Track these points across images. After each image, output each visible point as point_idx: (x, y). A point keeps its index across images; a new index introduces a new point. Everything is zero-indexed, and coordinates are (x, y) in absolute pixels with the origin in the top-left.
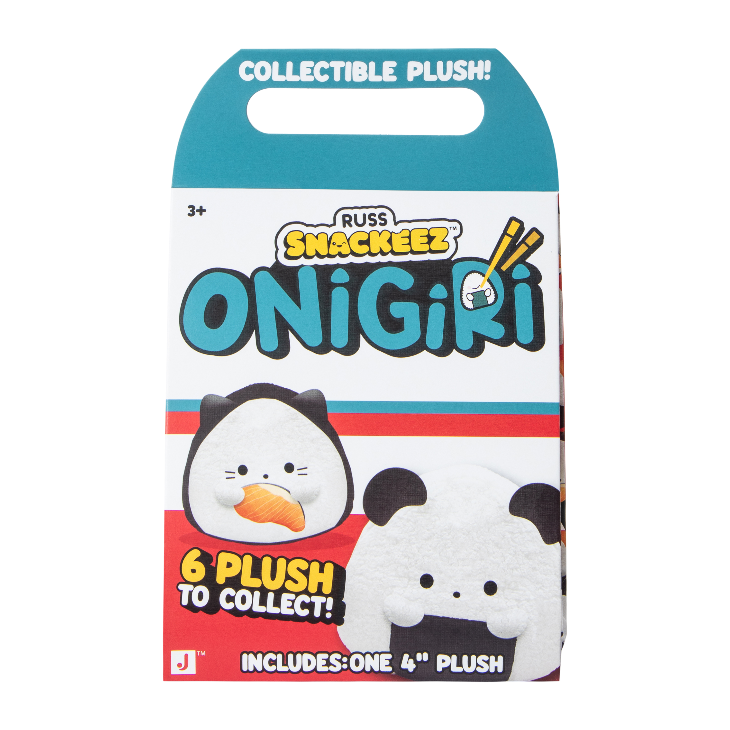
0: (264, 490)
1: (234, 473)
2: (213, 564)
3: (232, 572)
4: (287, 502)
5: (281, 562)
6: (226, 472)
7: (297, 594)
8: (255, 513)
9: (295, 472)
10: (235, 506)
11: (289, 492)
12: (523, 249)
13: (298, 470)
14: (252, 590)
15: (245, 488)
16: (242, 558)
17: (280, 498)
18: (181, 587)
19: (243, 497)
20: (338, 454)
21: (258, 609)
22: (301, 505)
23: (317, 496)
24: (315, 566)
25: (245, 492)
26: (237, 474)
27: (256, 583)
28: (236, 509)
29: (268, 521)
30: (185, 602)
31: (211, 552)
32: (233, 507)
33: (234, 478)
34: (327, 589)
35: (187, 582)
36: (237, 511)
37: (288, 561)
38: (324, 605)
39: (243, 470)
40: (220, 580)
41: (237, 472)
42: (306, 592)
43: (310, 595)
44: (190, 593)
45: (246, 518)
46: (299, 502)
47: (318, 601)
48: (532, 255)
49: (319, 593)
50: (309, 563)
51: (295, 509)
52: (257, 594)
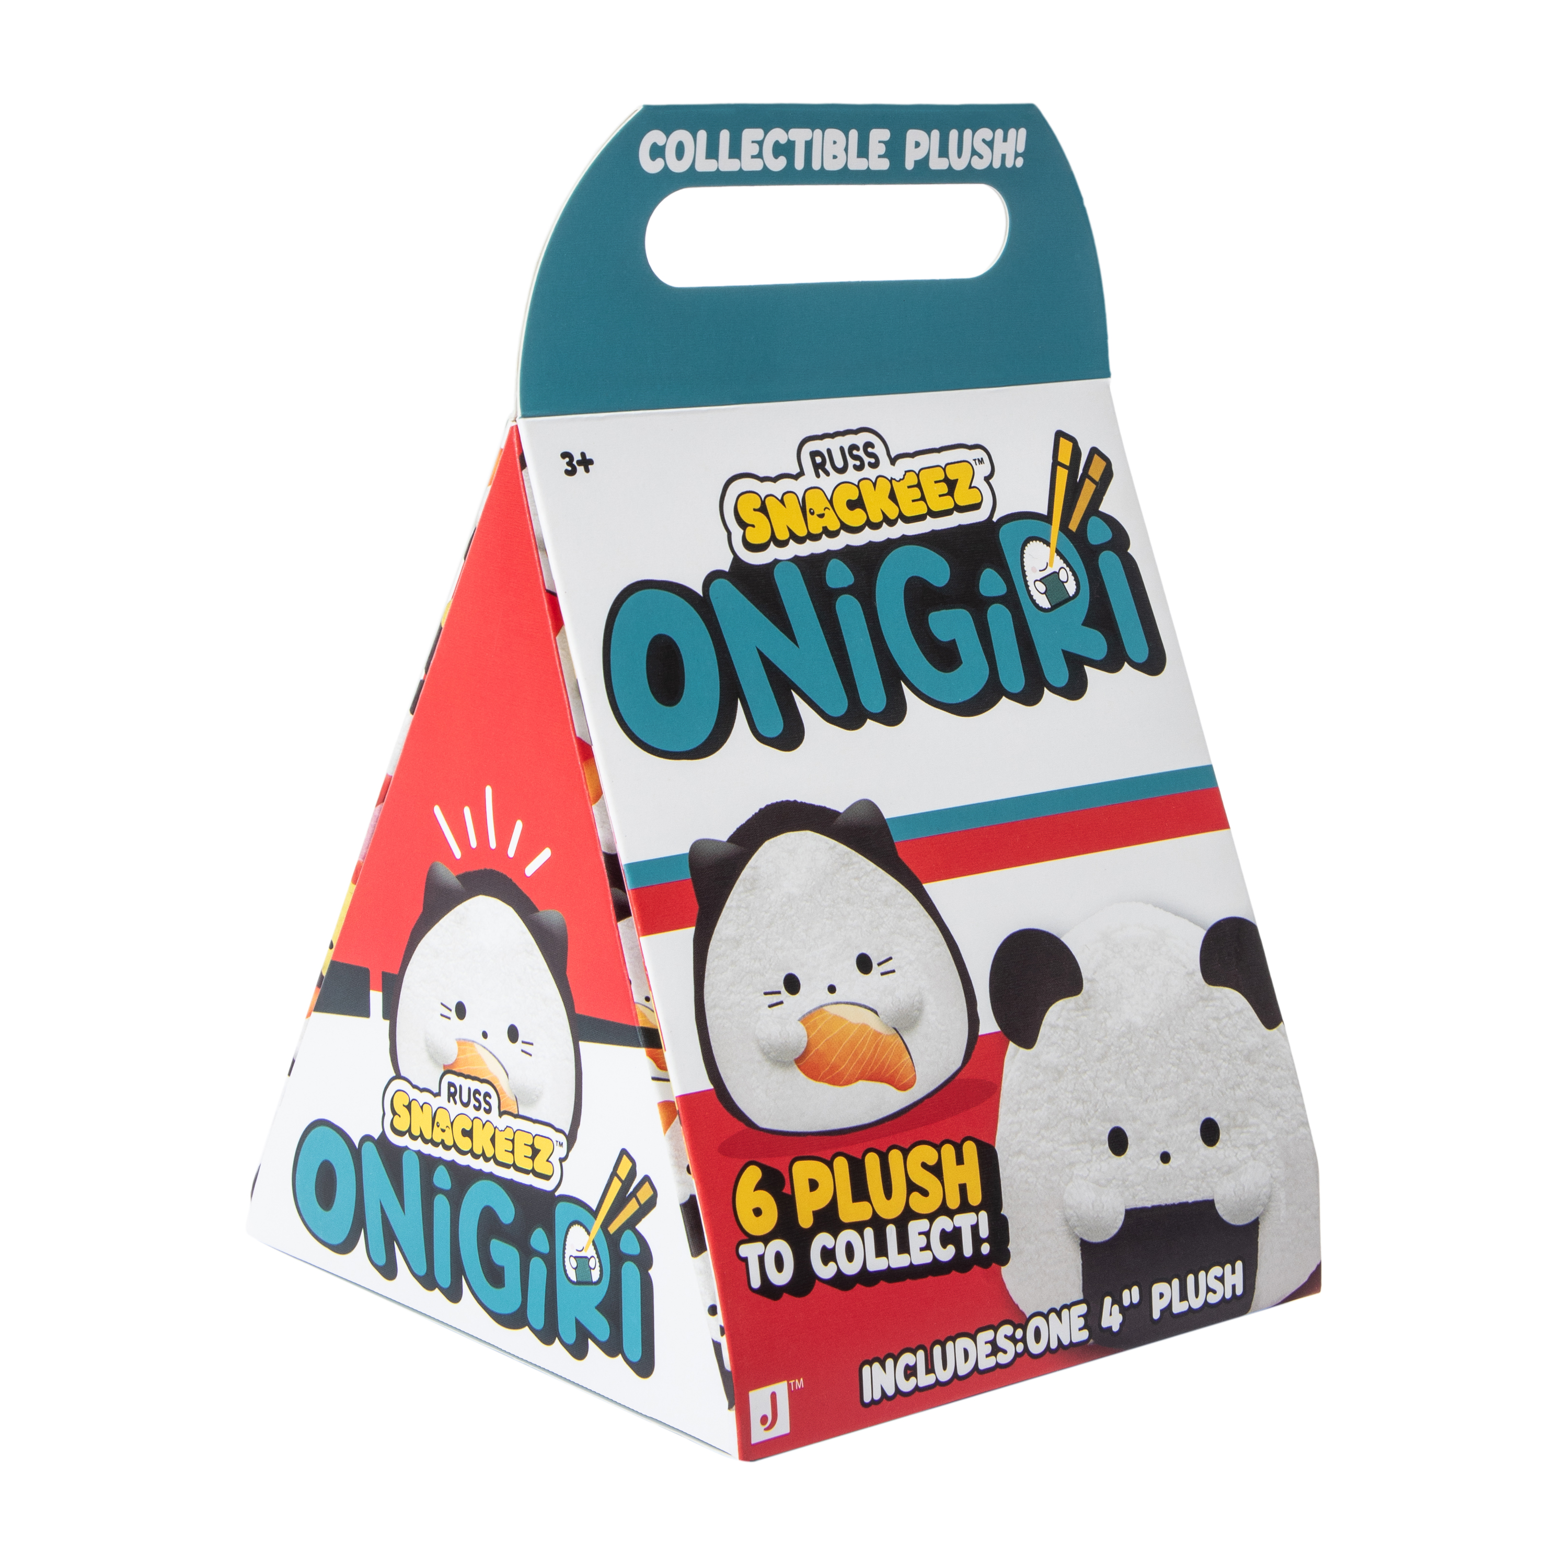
0: (835, 1017)
1: (779, 993)
2: (787, 1190)
3: (821, 1199)
4: (877, 1034)
5: (895, 1157)
6: (766, 994)
7: (931, 1217)
8: (834, 1068)
9: (876, 970)
10: (798, 1061)
11: (876, 1013)
12: (1088, 490)
13: (879, 964)
14: (859, 1227)
15: (805, 1019)
16: (830, 1164)
17: (864, 1027)
18: (745, 1250)
19: (806, 1039)
20: (931, 920)
21: (876, 1264)
22: (899, 1035)
23: (920, 1010)
24: (948, 1151)
25: (807, 1029)
26: (785, 995)
27: (861, 1211)
28: (799, 1067)
29: (857, 1080)
30: (756, 1282)
31: (778, 1164)
32: (794, 1062)
33: (781, 1003)
34: (975, 1197)
35: (752, 1239)
36: (801, 1070)
37: (905, 1153)
38: (975, 1228)
39: (792, 984)
40: (805, 1220)
41: (783, 990)
42: (944, 1210)
43: (951, 1214)
44: (761, 1258)
45: (820, 1081)
46: (895, 1029)
47: (965, 1221)
48: (1105, 498)
49: (965, 1207)
50: (938, 1148)
51: (893, 1045)
52: (869, 1232)
